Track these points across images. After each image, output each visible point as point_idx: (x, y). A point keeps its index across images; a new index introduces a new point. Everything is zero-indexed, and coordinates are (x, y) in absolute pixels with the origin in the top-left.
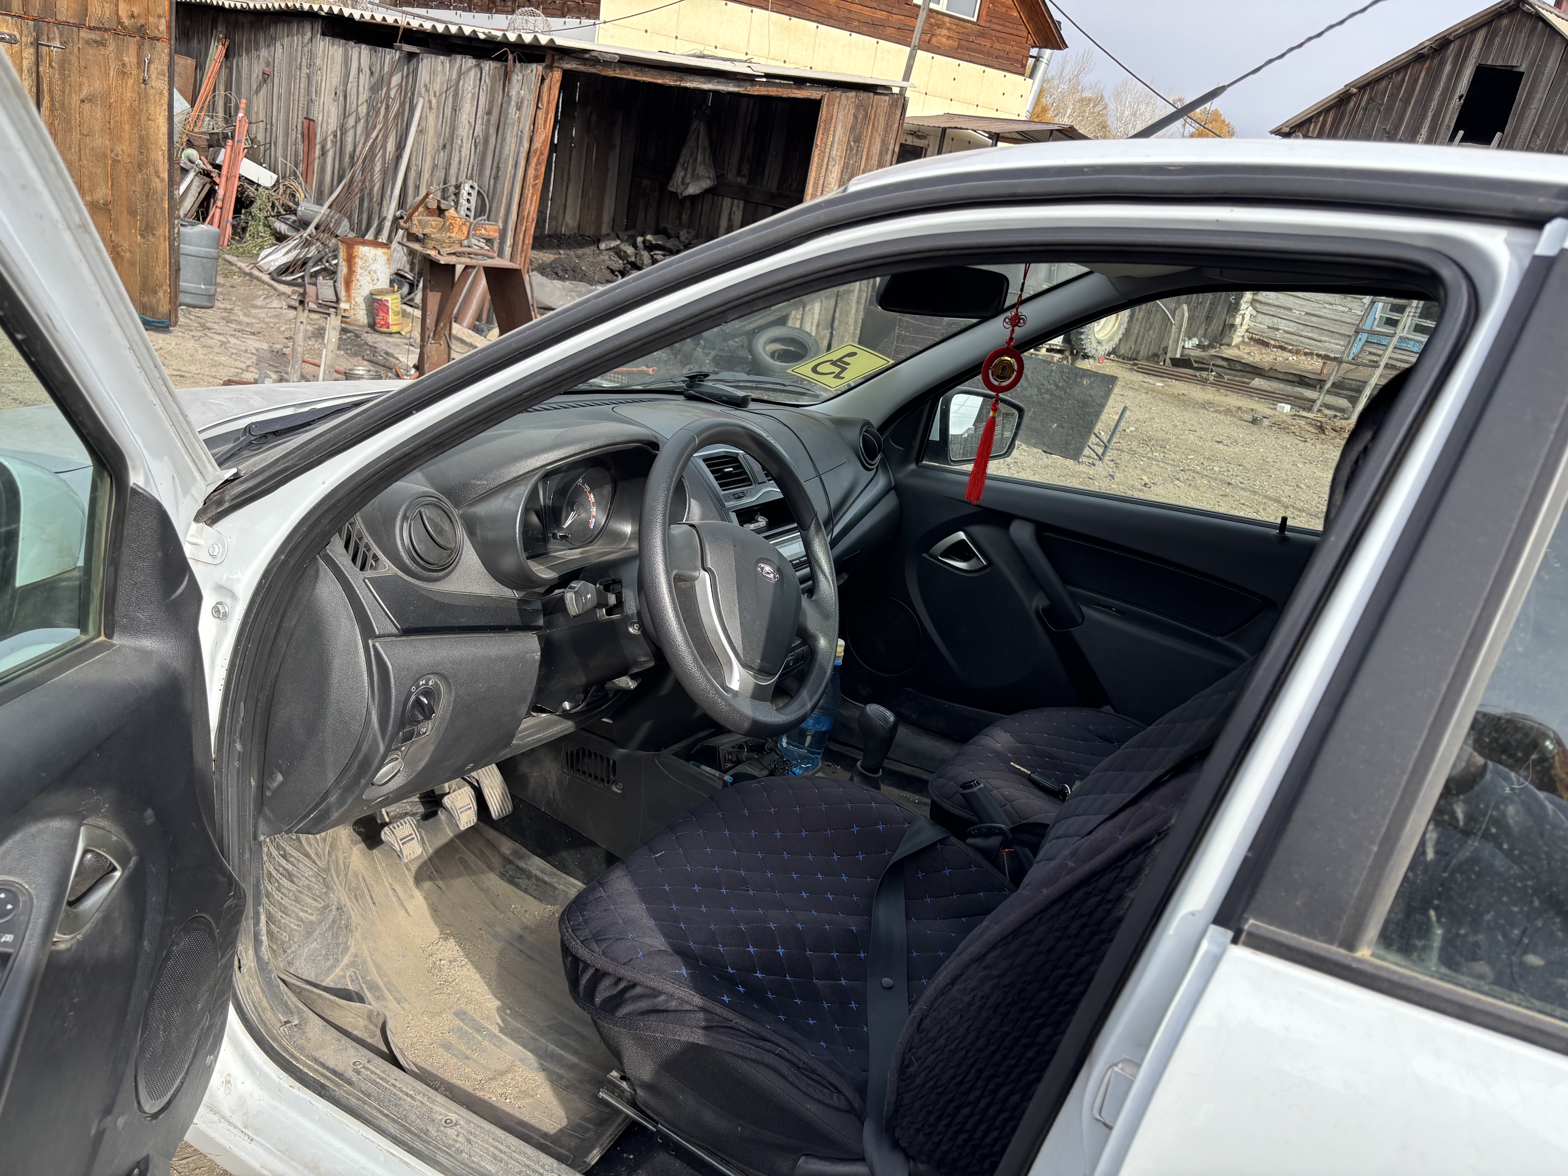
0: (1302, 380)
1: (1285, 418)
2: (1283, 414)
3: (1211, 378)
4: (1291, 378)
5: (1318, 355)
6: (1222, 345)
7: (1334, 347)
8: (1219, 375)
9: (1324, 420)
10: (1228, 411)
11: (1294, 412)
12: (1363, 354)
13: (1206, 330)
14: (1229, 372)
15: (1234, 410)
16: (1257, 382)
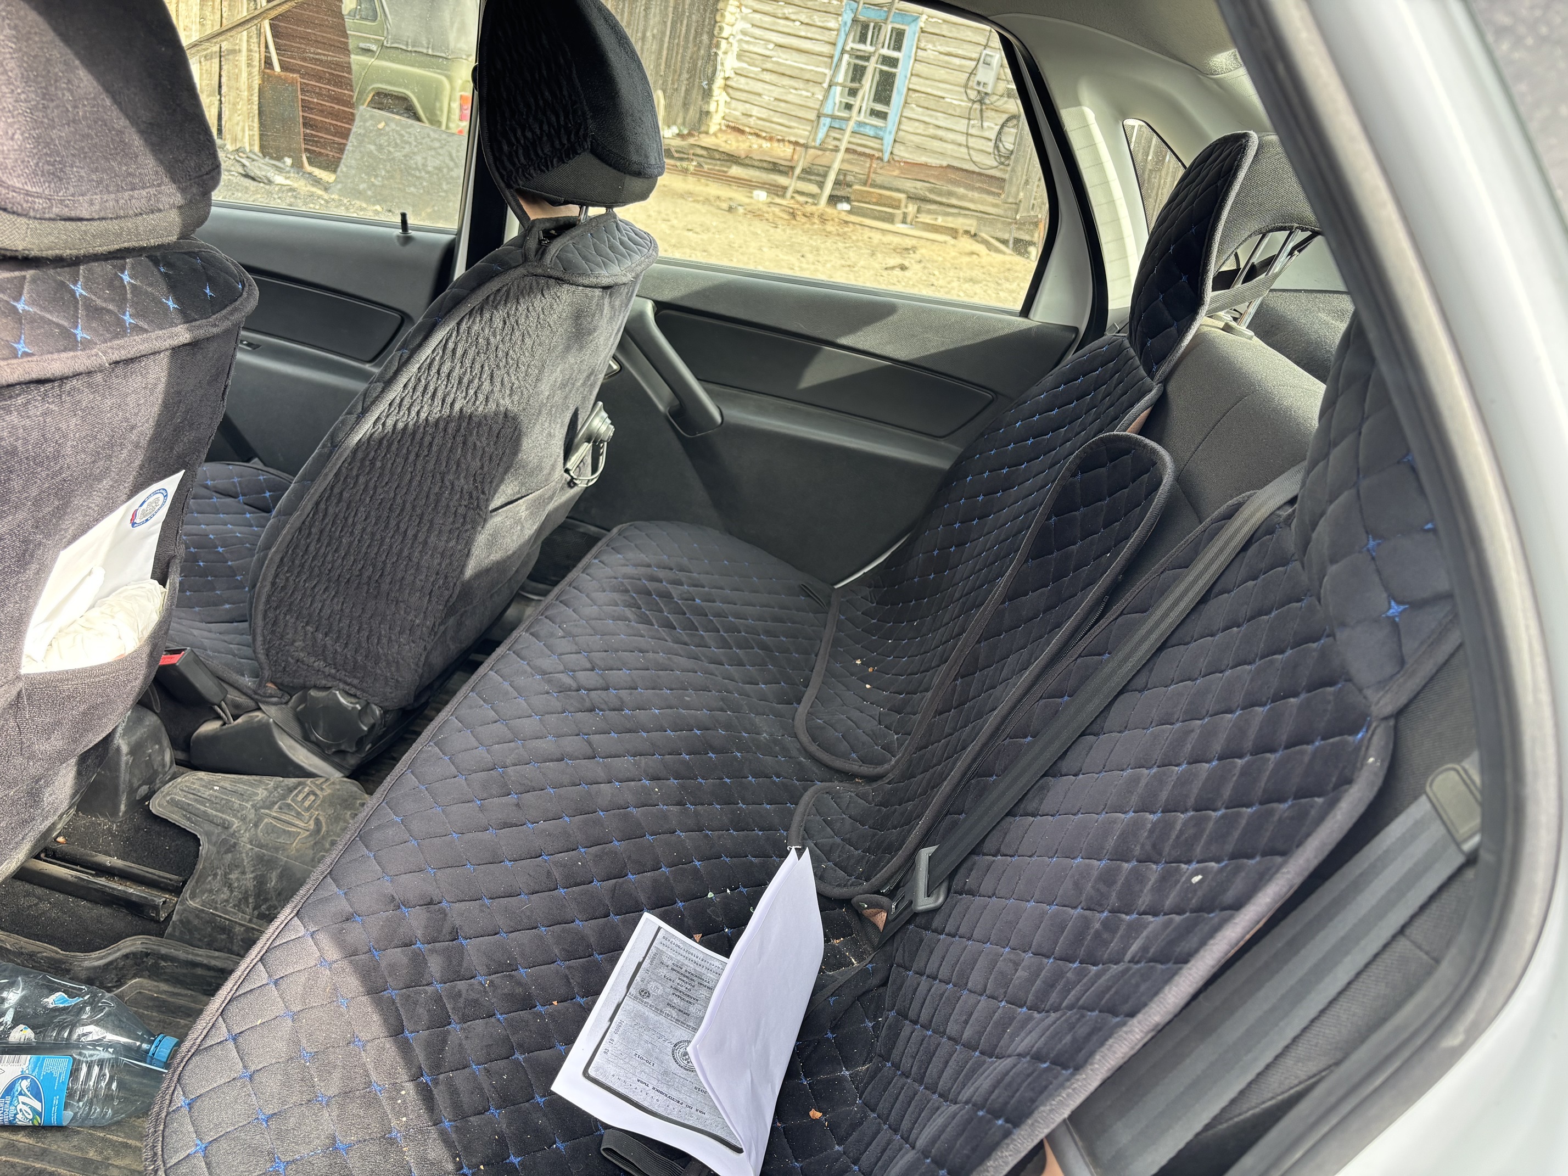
0: (775, 168)
1: (761, 206)
2: (758, 202)
3: (692, 168)
4: (765, 165)
5: (790, 142)
6: (700, 133)
7: (801, 132)
8: (700, 165)
9: (796, 206)
10: (707, 201)
11: (769, 200)
12: (829, 140)
13: (684, 118)
14: (709, 161)
15: (712, 199)
16: (735, 171)
